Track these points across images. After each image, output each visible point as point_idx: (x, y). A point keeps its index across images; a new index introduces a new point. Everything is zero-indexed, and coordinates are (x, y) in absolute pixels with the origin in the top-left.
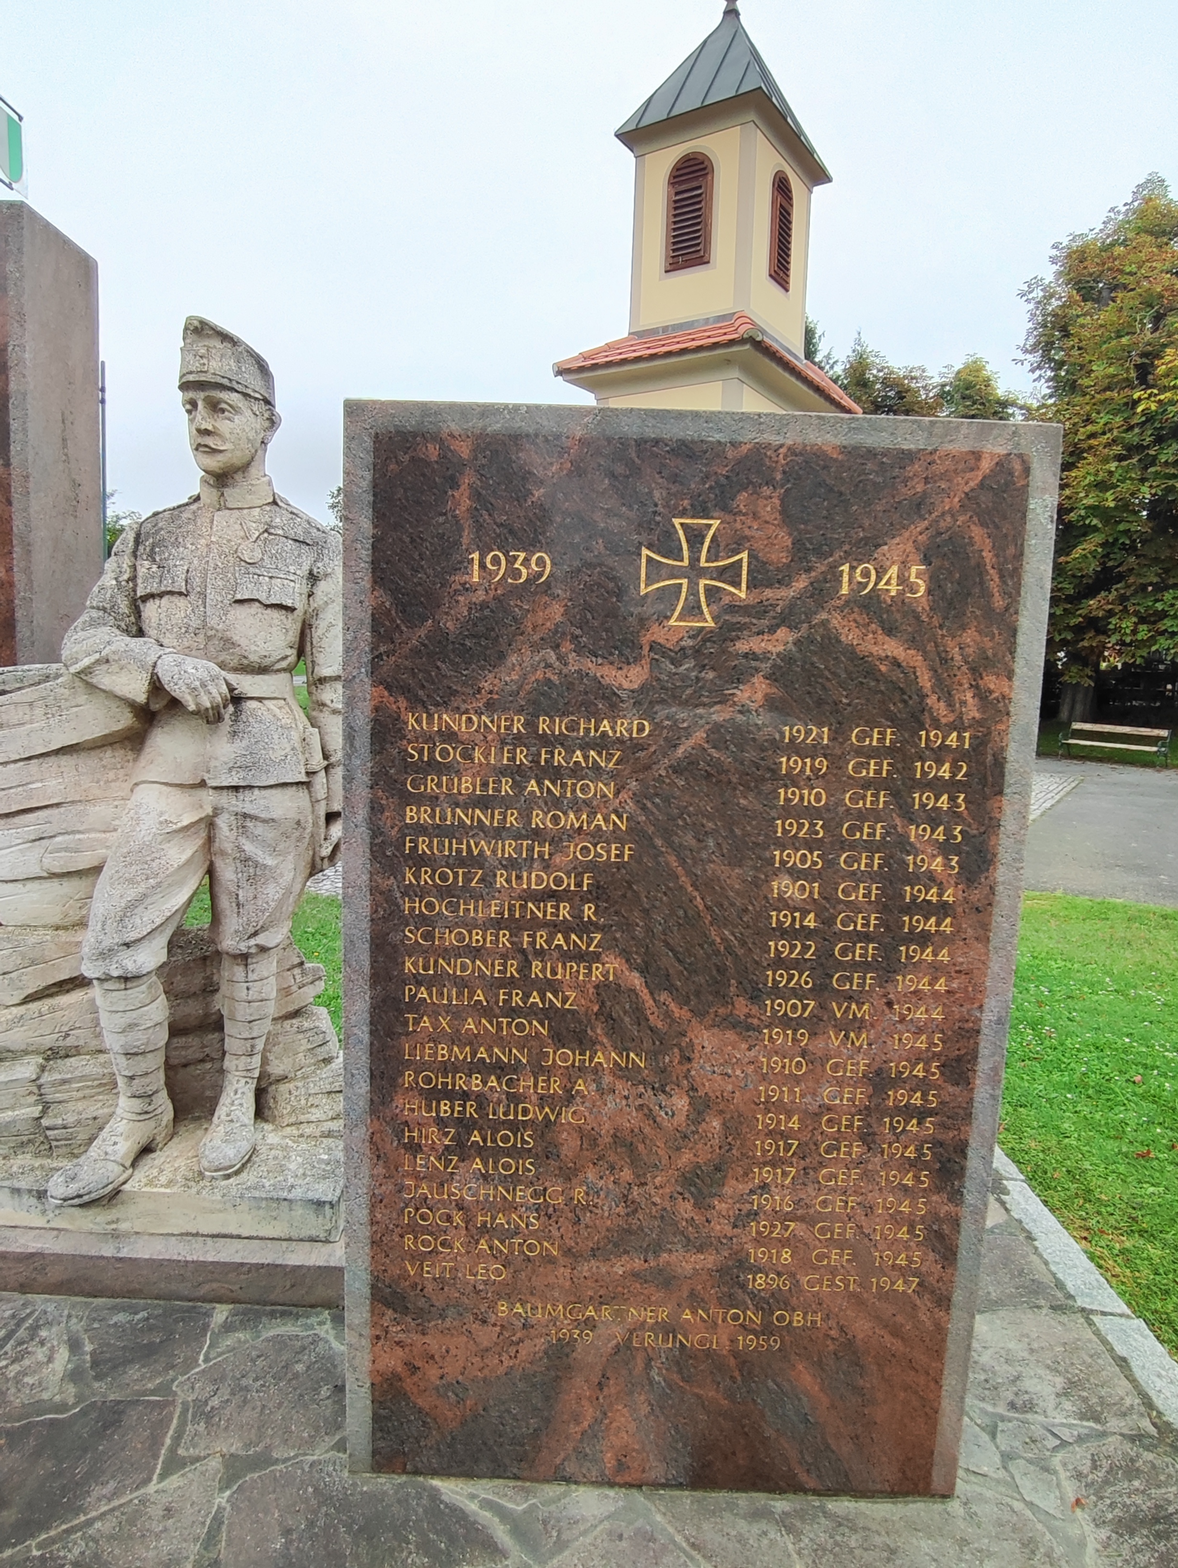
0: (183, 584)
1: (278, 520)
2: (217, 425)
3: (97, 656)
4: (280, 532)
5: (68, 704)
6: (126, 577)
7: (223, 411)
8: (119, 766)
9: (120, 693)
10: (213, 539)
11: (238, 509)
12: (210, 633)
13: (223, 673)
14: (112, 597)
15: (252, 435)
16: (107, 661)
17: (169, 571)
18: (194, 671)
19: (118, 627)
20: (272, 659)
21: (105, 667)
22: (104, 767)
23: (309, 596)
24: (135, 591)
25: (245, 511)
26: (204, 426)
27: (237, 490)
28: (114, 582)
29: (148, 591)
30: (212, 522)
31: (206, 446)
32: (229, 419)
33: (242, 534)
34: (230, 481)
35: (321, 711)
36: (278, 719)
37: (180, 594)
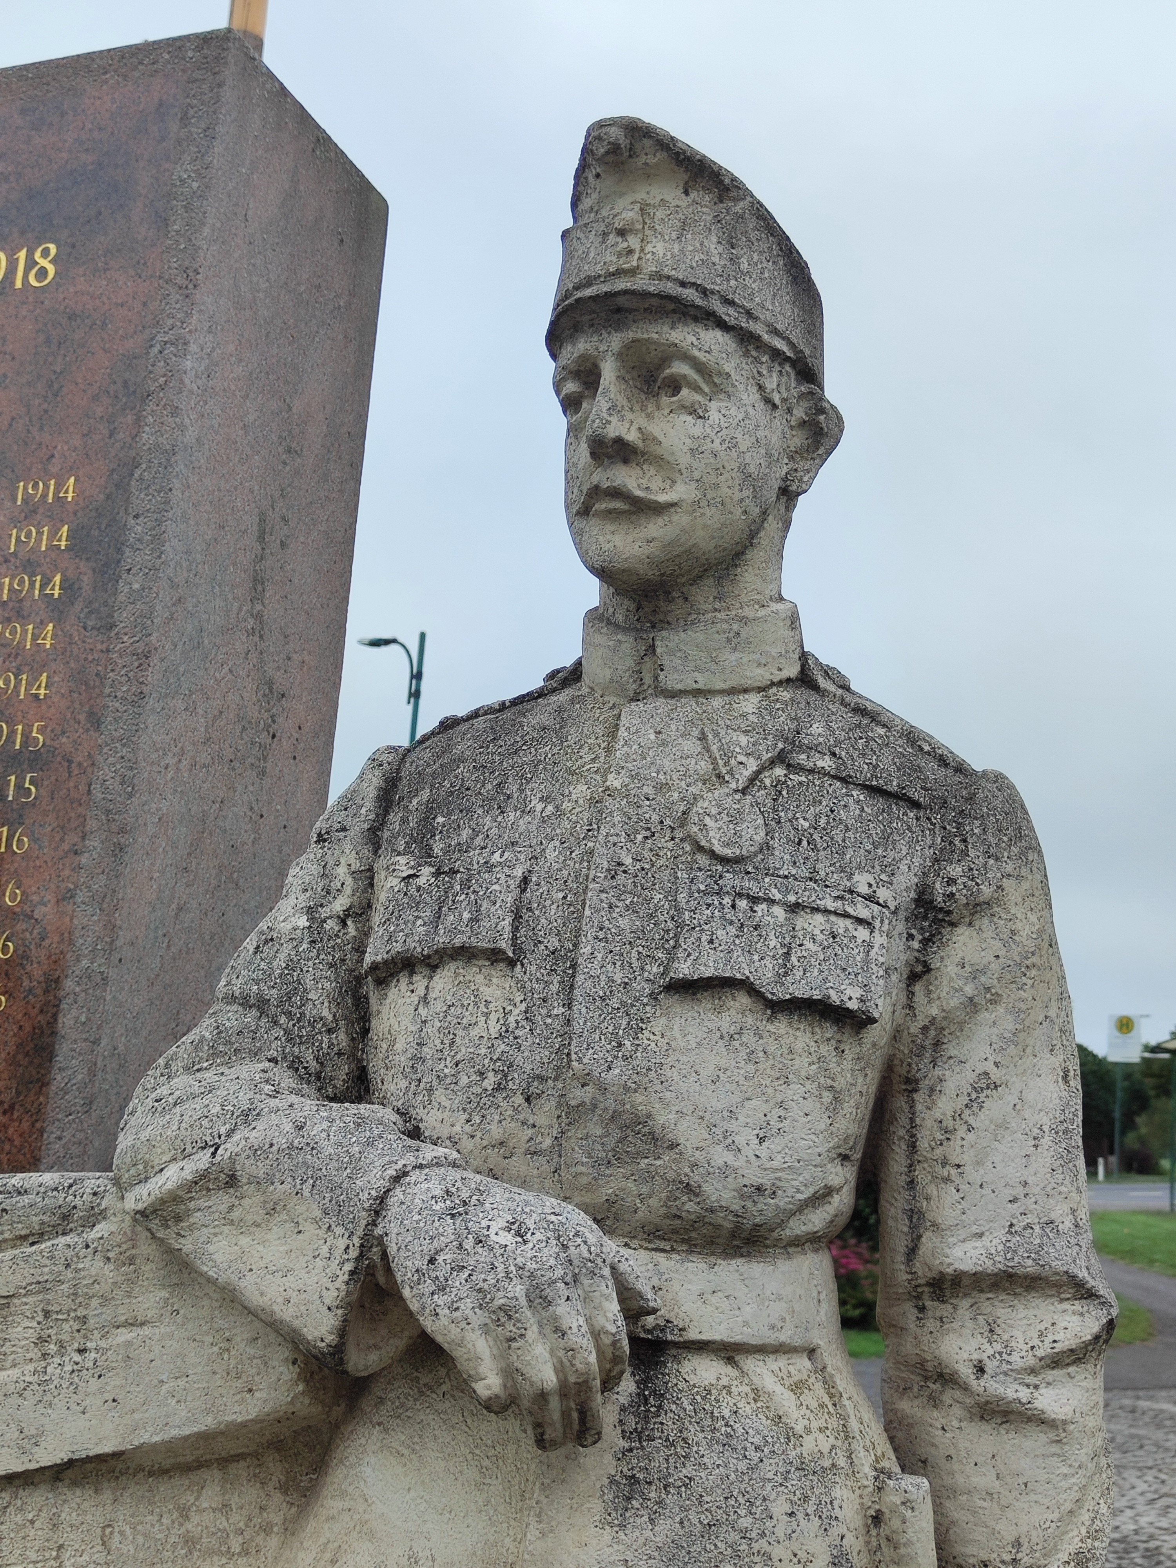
0: (506, 924)
1: (817, 728)
2: (656, 428)
3: (203, 1160)
4: (826, 763)
5: (108, 1314)
6: (339, 905)
7: (674, 386)
8: (235, 1544)
9: (254, 1299)
10: (614, 781)
11: (697, 693)
12: (579, 1095)
13: (611, 1247)
14: (290, 966)
15: (755, 461)
16: (232, 1181)
17: (466, 885)
18: (507, 1238)
19: (295, 1064)
20: (782, 1201)
21: (220, 1201)
22: (190, 1542)
23: (913, 978)
24: (360, 950)
25: (717, 702)
26: (616, 429)
27: (697, 635)
28: (303, 921)
29: (398, 947)
30: (612, 732)
31: (616, 493)
32: (692, 412)
33: (704, 766)
34: (678, 608)
35: (934, 1402)
36: (790, 1436)
37: (494, 956)
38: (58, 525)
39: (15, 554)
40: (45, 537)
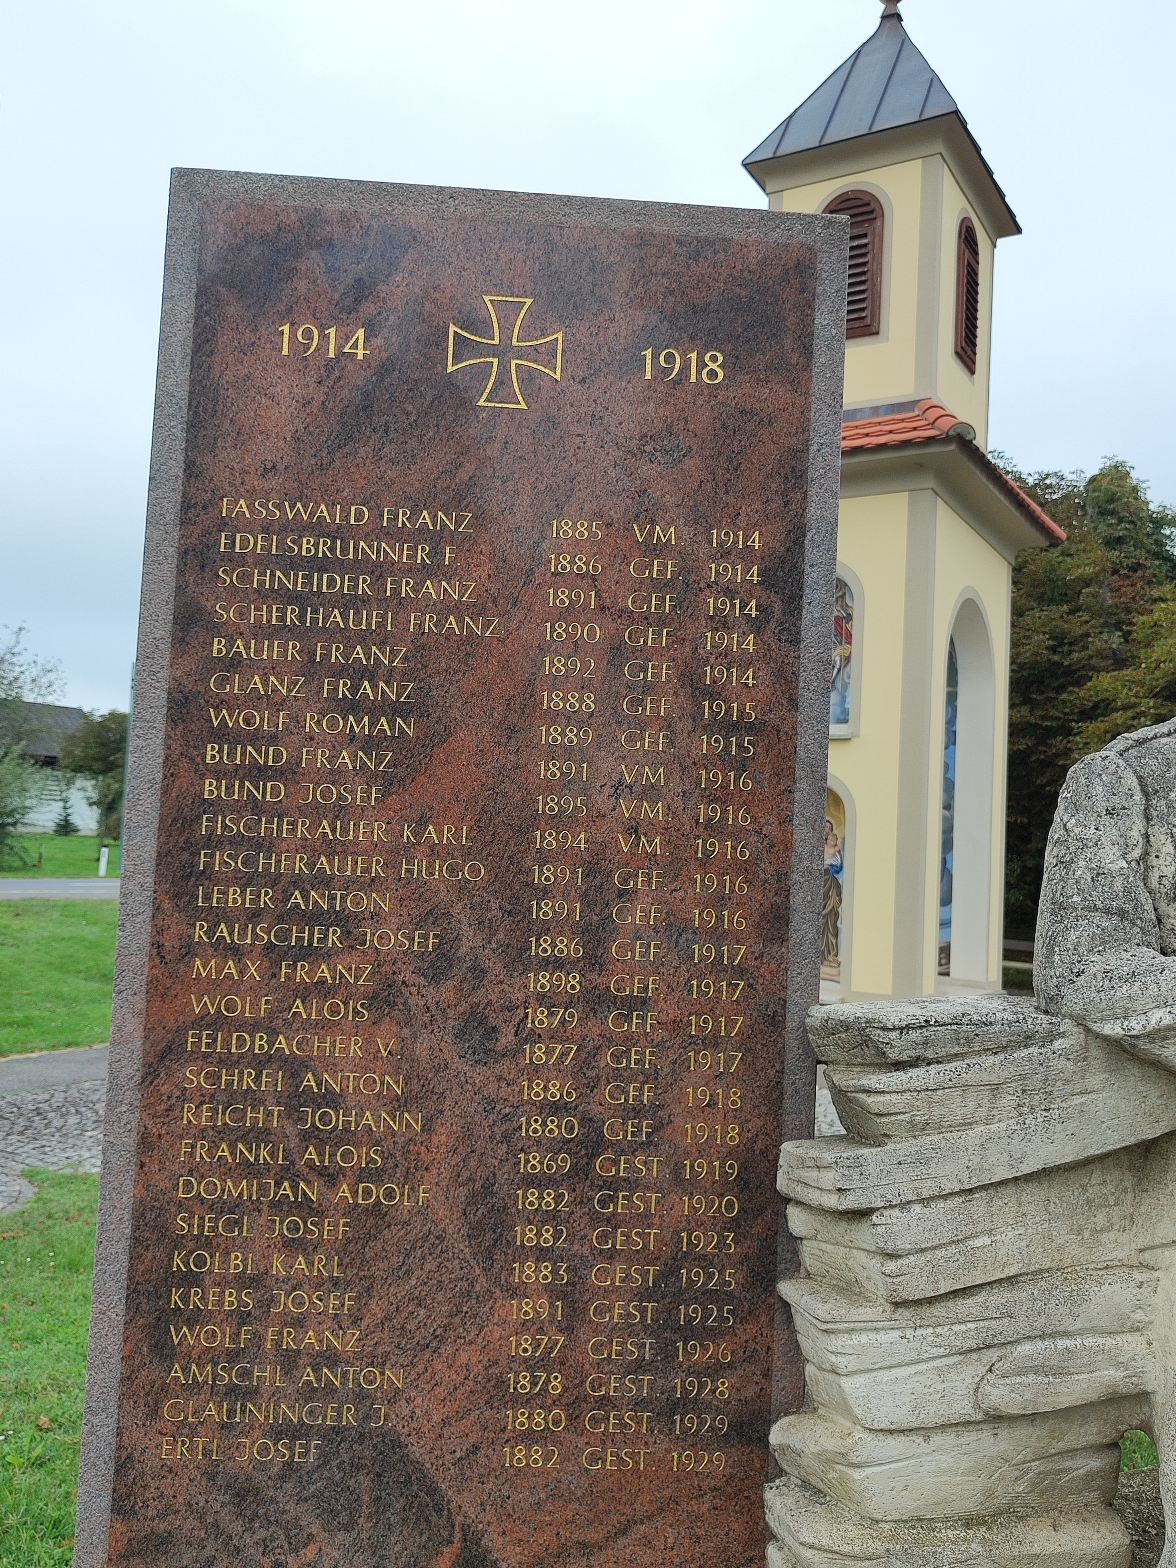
5: (1068, 1089)
6: (1137, 854)
28: (1125, 864)
38: (750, 565)
39: (716, 582)
40: (739, 573)
